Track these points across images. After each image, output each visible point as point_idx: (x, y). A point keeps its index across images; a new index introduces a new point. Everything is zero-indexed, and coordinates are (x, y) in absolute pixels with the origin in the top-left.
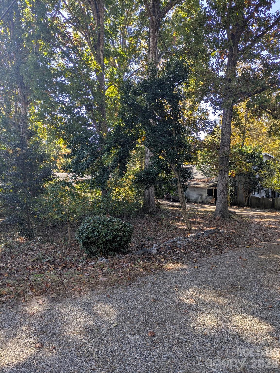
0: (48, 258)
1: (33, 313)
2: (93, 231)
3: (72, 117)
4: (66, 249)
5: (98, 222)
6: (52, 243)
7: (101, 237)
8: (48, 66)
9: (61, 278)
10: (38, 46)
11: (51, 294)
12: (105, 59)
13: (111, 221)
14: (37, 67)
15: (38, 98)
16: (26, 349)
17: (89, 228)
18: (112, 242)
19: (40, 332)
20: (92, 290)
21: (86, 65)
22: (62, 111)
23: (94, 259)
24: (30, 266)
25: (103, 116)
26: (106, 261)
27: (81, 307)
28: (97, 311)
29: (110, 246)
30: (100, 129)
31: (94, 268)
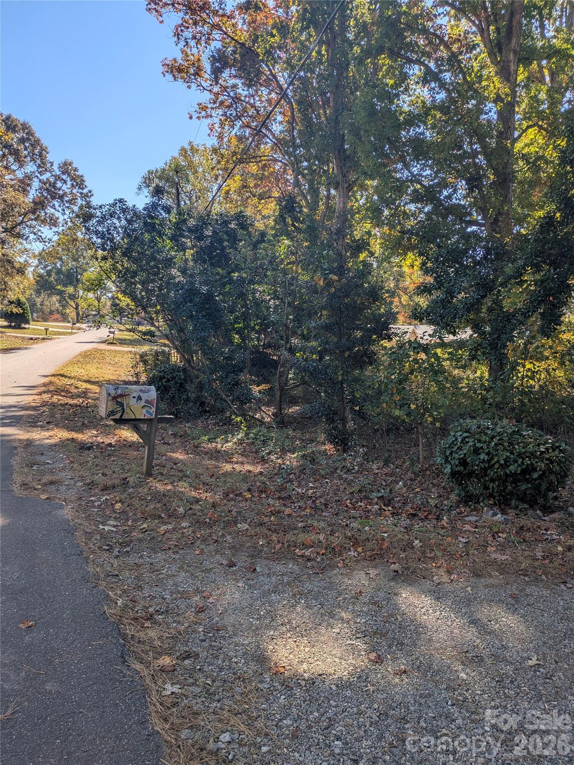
0: (379, 491)
1: (360, 592)
2: (476, 451)
3: (436, 208)
4: (415, 480)
5: (489, 432)
6: (387, 463)
7: (493, 465)
8: (393, 107)
9: (408, 535)
10: (377, 68)
11: (392, 563)
12: (521, 69)
13: (518, 432)
14: (372, 112)
15: (370, 176)
16: (351, 657)
17: (468, 442)
18: (519, 481)
19: (375, 633)
20: (477, 575)
21: (476, 91)
22: (417, 198)
23: (475, 509)
24: (348, 501)
25: (506, 200)
26: (505, 519)
27: (452, 604)
28: (490, 621)
29: (514, 488)
30: (497, 229)
31: (477, 530)
